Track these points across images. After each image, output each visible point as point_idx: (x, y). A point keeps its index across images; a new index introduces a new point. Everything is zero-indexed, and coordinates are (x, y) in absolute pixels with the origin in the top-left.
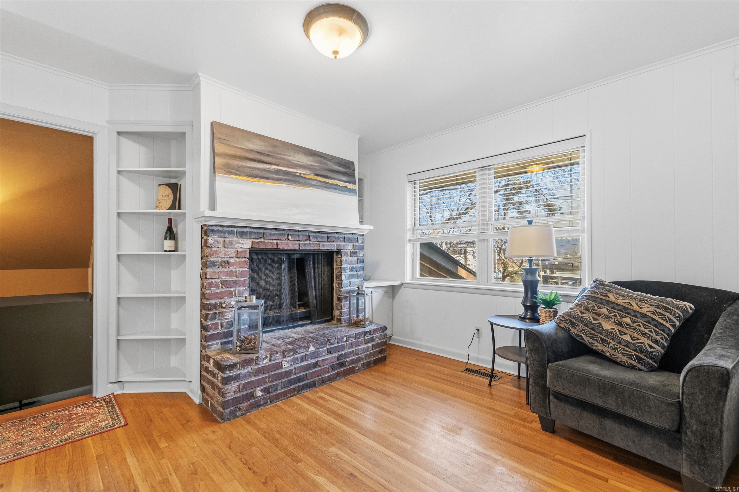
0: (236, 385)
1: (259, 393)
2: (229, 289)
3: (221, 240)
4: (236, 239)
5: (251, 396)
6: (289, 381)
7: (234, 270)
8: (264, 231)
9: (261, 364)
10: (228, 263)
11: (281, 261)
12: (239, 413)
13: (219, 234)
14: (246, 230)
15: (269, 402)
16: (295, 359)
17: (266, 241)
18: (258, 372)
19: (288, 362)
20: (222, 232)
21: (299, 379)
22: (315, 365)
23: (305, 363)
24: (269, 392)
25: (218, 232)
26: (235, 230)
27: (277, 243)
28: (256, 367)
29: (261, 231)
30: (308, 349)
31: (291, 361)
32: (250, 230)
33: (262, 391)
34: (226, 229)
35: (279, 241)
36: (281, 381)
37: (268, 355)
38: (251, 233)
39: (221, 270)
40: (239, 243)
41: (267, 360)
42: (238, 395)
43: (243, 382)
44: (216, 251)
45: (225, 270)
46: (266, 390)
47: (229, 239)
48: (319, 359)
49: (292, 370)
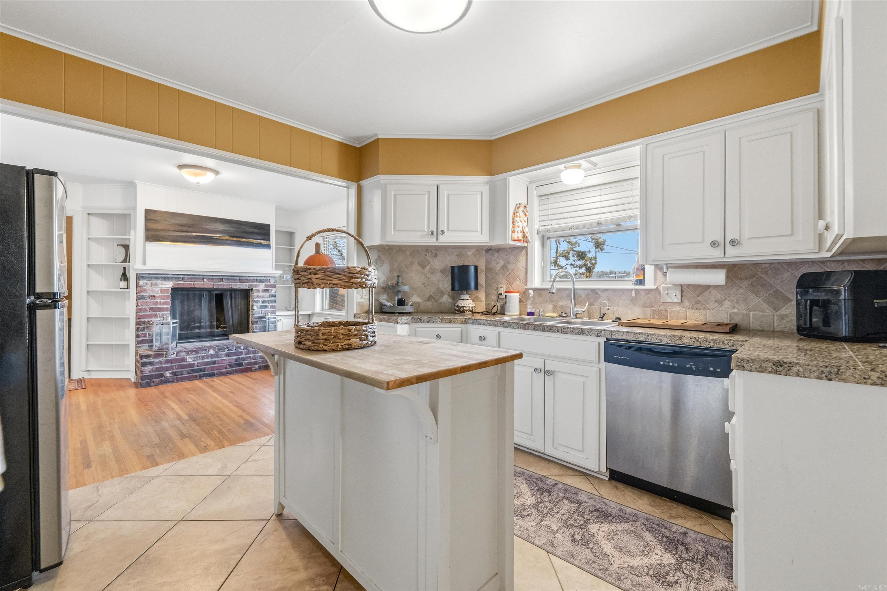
0: (151, 367)
1: (168, 374)
2: (155, 313)
3: (149, 282)
4: (161, 282)
5: (162, 376)
6: (192, 370)
7: (159, 301)
8: (183, 276)
9: (169, 357)
10: (154, 296)
11: (201, 296)
12: (152, 384)
13: (148, 279)
14: (168, 276)
15: (175, 380)
16: (197, 357)
17: (185, 282)
18: (167, 362)
19: (191, 358)
20: (149, 277)
21: (201, 370)
22: (214, 363)
23: (206, 360)
24: (175, 375)
25: (146, 277)
26: (160, 276)
27: (194, 284)
28: (167, 359)
29: (181, 276)
30: (209, 351)
31: (194, 358)
32: (172, 276)
33: (170, 373)
34: (152, 276)
35: (195, 283)
36: (185, 369)
37: (175, 353)
38: (172, 277)
39: (149, 300)
40: (163, 284)
41: (175, 355)
42: (152, 373)
43: (155, 367)
44: (145, 289)
45: (152, 301)
46: (174, 374)
47: (154, 281)
48: (218, 359)
49: (195, 363)
